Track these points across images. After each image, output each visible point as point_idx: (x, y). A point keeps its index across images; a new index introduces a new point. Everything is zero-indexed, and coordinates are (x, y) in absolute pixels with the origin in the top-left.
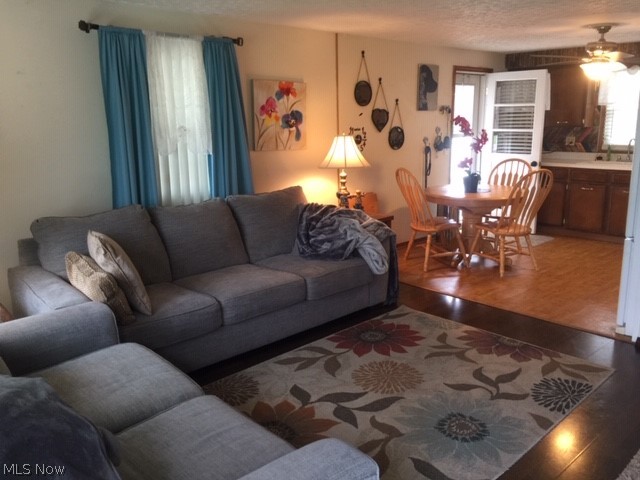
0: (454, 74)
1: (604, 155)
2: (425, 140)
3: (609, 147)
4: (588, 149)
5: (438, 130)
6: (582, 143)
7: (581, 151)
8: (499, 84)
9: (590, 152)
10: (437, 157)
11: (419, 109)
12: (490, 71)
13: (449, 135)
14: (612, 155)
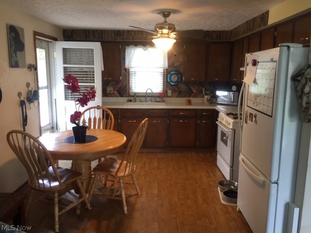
0: (35, 39)
1: (132, 98)
2: (20, 94)
3: (135, 93)
4: (121, 95)
5: (28, 85)
6: (117, 91)
7: (117, 96)
8: (65, 50)
9: (123, 97)
10: (30, 108)
11: (11, 66)
12: (56, 40)
13: (37, 89)
14: (137, 98)
